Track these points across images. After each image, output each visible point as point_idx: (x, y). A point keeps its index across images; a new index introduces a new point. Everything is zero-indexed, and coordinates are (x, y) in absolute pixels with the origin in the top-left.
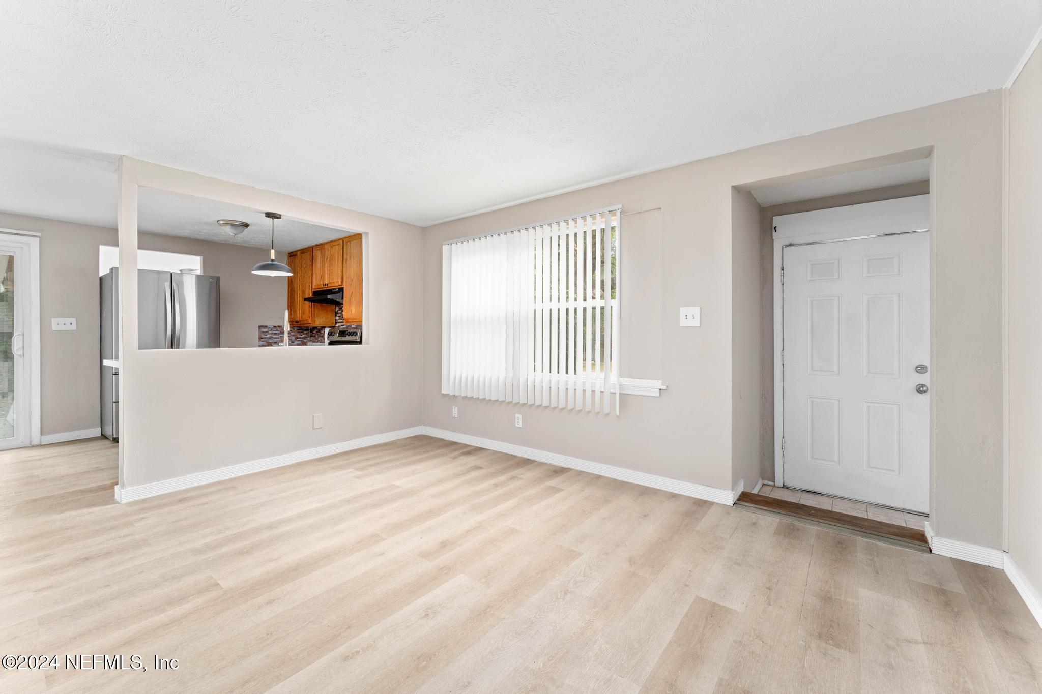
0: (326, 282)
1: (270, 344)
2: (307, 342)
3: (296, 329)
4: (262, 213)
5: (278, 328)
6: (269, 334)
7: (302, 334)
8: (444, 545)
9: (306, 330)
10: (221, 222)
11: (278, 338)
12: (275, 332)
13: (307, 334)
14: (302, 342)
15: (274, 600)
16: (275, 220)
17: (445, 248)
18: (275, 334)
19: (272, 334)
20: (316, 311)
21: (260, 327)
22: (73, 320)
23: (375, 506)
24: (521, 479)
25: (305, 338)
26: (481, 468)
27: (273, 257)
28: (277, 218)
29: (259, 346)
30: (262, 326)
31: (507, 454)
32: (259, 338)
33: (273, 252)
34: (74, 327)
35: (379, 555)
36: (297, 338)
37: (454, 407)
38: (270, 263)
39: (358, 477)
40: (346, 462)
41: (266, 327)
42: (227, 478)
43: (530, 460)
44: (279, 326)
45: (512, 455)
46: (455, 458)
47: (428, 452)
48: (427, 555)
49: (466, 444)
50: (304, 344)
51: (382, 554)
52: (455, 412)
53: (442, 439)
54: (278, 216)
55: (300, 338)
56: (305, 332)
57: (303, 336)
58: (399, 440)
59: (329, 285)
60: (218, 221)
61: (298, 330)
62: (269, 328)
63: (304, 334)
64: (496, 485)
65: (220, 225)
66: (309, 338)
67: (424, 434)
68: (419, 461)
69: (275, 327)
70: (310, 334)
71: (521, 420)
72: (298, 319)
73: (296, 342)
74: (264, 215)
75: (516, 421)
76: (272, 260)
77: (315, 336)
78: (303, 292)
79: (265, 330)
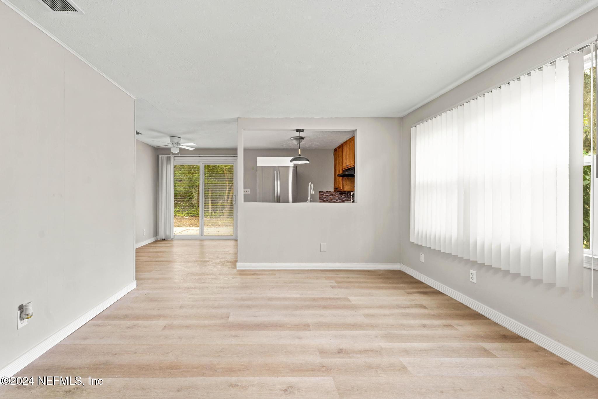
0: (348, 164)
1: (324, 201)
2: (345, 201)
3: (338, 193)
4: (294, 130)
5: (329, 193)
6: (324, 196)
7: (342, 195)
8: (340, 351)
9: (344, 194)
10: (292, 138)
11: (329, 198)
12: (327, 195)
13: (344, 196)
14: (342, 200)
15: (237, 336)
16: (301, 133)
17: (413, 129)
18: (327, 196)
19: (325, 195)
20: (345, 182)
21: (320, 192)
22: (249, 190)
23: (325, 307)
24: (457, 329)
25: (344, 198)
26: (425, 307)
27: (300, 153)
28: (302, 131)
29: (319, 202)
30: (320, 191)
31: (462, 304)
32: (319, 198)
33: (300, 150)
34: (249, 193)
35: (299, 338)
36: (339, 198)
37: (421, 254)
38: (298, 156)
39: (332, 287)
40: (336, 276)
41: (322, 192)
42: (276, 269)
43: (483, 316)
44: (329, 191)
45: (466, 306)
46: (409, 293)
47: (393, 283)
48: (323, 352)
49: (429, 286)
50: (343, 201)
51: (300, 338)
52: (422, 258)
53: (413, 277)
54: (302, 130)
55: (341, 198)
56: (344, 195)
57: (343, 197)
58: (380, 270)
59: (349, 166)
60: (291, 138)
61: (339, 193)
62: (324, 192)
63: (343, 196)
64: (424, 326)
65: (292, 140)
66: (346, 198)
67: (401, 270)
68: (380, 288)
69: (327, 192)
70: (347, 196)
71: (475, 276)
72: (337, 187)
73: (339, 201)
74: (295, 131)
75: (471, 276)
76: (300, 155)
77: (348, 197)
78: (339, 171)
79: (322, 193)
